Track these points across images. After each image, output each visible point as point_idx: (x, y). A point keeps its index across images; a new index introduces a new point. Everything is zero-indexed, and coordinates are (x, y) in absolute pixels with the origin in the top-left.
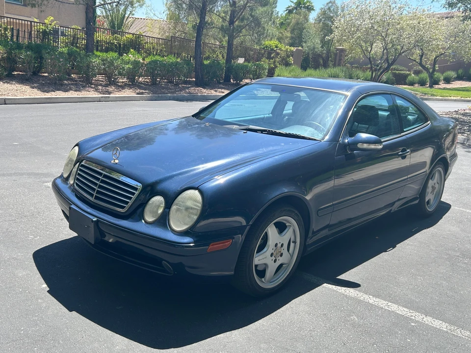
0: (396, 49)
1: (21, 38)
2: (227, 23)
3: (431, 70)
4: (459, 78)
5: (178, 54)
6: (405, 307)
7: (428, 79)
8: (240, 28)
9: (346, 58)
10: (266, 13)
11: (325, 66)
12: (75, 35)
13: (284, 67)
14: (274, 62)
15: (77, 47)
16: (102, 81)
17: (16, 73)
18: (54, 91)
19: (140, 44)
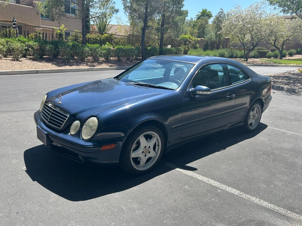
0: (258, 38)
1: (48, 38)
2: (160, 26)
3: (281, 49)
4: (298, 53)
5: (133, 44)
6: (218, 182)
7: (279, 54)
8: (167, 28)
9: (230, 43)
10: (181, 19)
11: (218, 48)
12: (77, 35)
13: (193, 50)
14: (188, 47)
15: (77, 42)
16: (91, 60)
17: (45, 57)
18: (64, 66)
19: (112, 40)
